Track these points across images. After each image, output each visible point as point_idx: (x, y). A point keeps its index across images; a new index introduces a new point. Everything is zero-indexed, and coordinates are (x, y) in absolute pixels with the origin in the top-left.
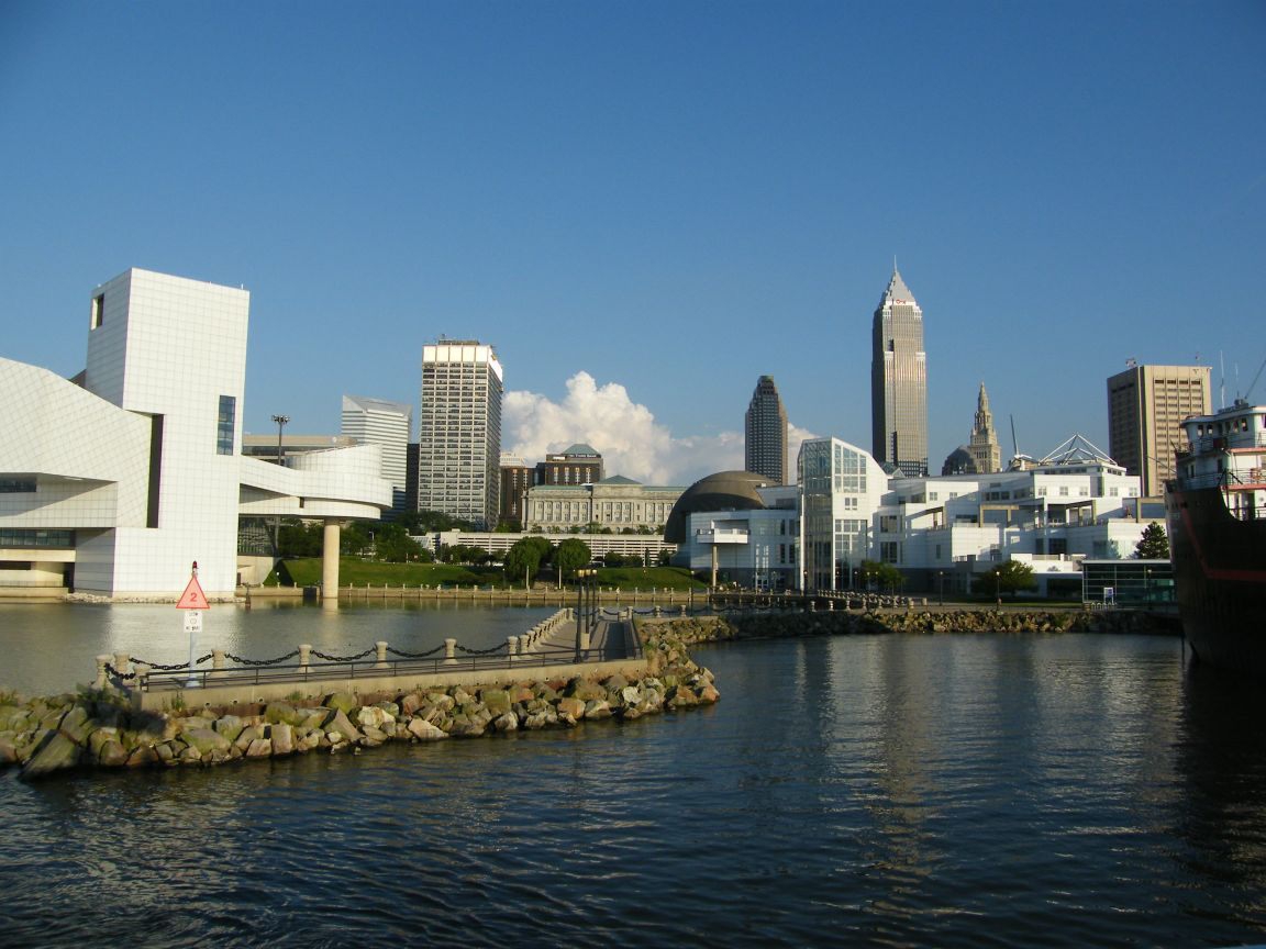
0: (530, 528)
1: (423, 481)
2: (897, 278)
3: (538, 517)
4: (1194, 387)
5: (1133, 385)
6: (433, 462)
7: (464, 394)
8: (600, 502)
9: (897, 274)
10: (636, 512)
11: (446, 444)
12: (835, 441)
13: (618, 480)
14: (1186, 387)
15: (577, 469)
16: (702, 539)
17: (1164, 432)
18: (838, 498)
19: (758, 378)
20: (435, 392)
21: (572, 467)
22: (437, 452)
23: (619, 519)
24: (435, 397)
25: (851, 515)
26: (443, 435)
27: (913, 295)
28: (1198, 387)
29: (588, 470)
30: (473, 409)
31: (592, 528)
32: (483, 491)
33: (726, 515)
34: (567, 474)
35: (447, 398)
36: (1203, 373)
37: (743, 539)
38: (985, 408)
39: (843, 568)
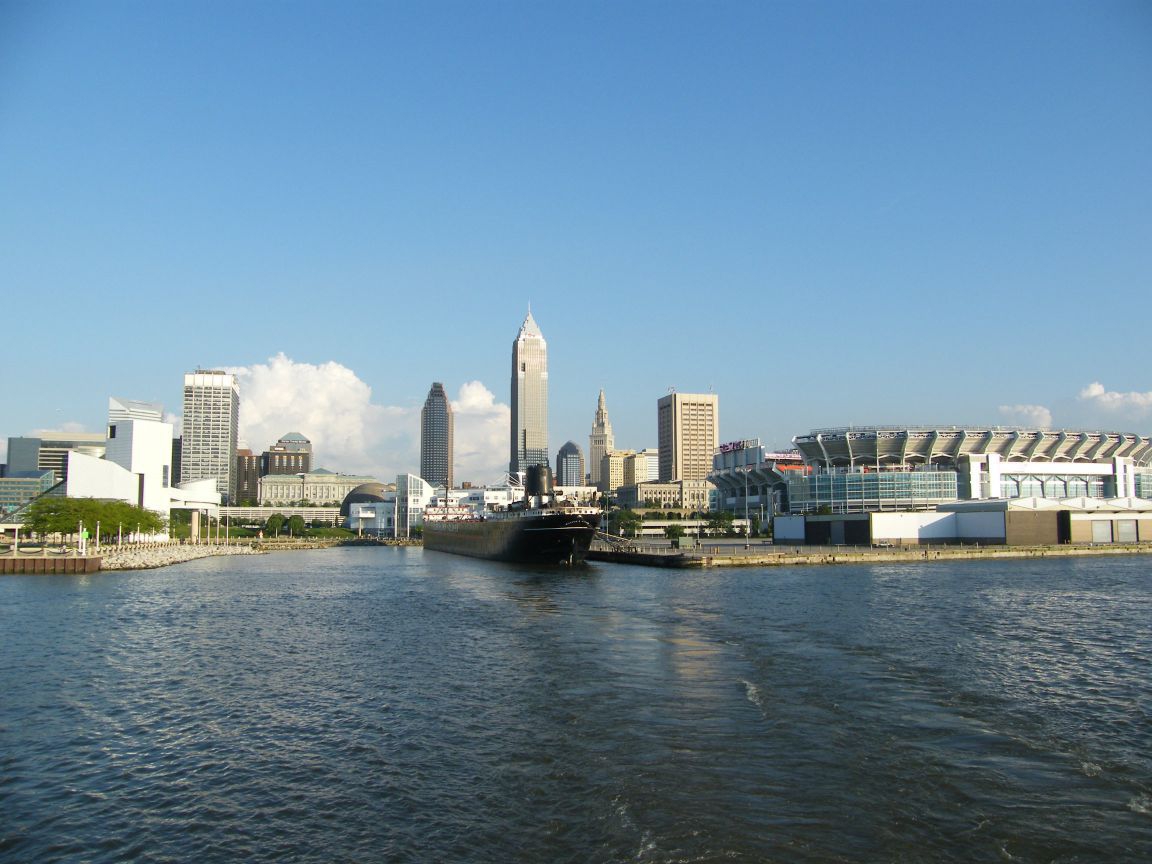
0: (263, 502)
1: (185, 469)
2: (530, 318)
3: (268, 495)
4: (708, 408)
5: (670, 405)
6: (192, 455)
7: (214, 409)
8: (309, 486)
9: (530, 315)
10: (332, 492)
11: (201, 443)
12: (409, 475)
13: (321, 471)
14: (702, 408)
15: (293, 457)
16: (355, 516)
17: (688, 442)
18: (410, 499)
19: (431, 383)
20: (193, 406)
21: (289, 455)
22: (195, 449)
23: (321, 497)
24: (193, 410)
25: (416, 506)
26: (199, 436)
27: (541, 330)
28: (710, 408)
29: (300, 458)
30: (221, 419)
31: (304, 504)
32: (228, 475)
33: (367, 505)
34: (285, 460)
35: (202, 411)
36: (713, 399)
37: (373, 515)
38: (603, 407)
39: (412, 528)
